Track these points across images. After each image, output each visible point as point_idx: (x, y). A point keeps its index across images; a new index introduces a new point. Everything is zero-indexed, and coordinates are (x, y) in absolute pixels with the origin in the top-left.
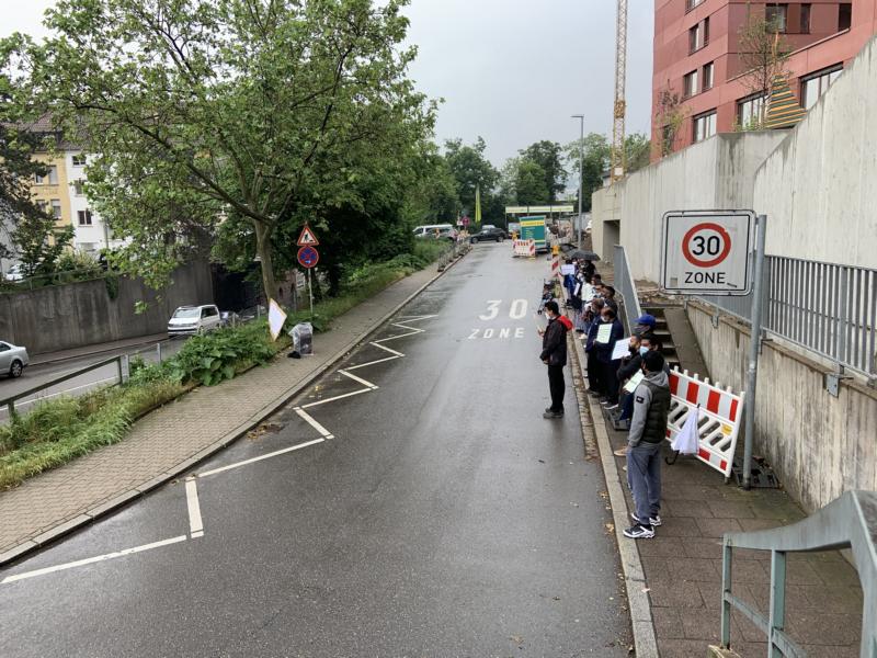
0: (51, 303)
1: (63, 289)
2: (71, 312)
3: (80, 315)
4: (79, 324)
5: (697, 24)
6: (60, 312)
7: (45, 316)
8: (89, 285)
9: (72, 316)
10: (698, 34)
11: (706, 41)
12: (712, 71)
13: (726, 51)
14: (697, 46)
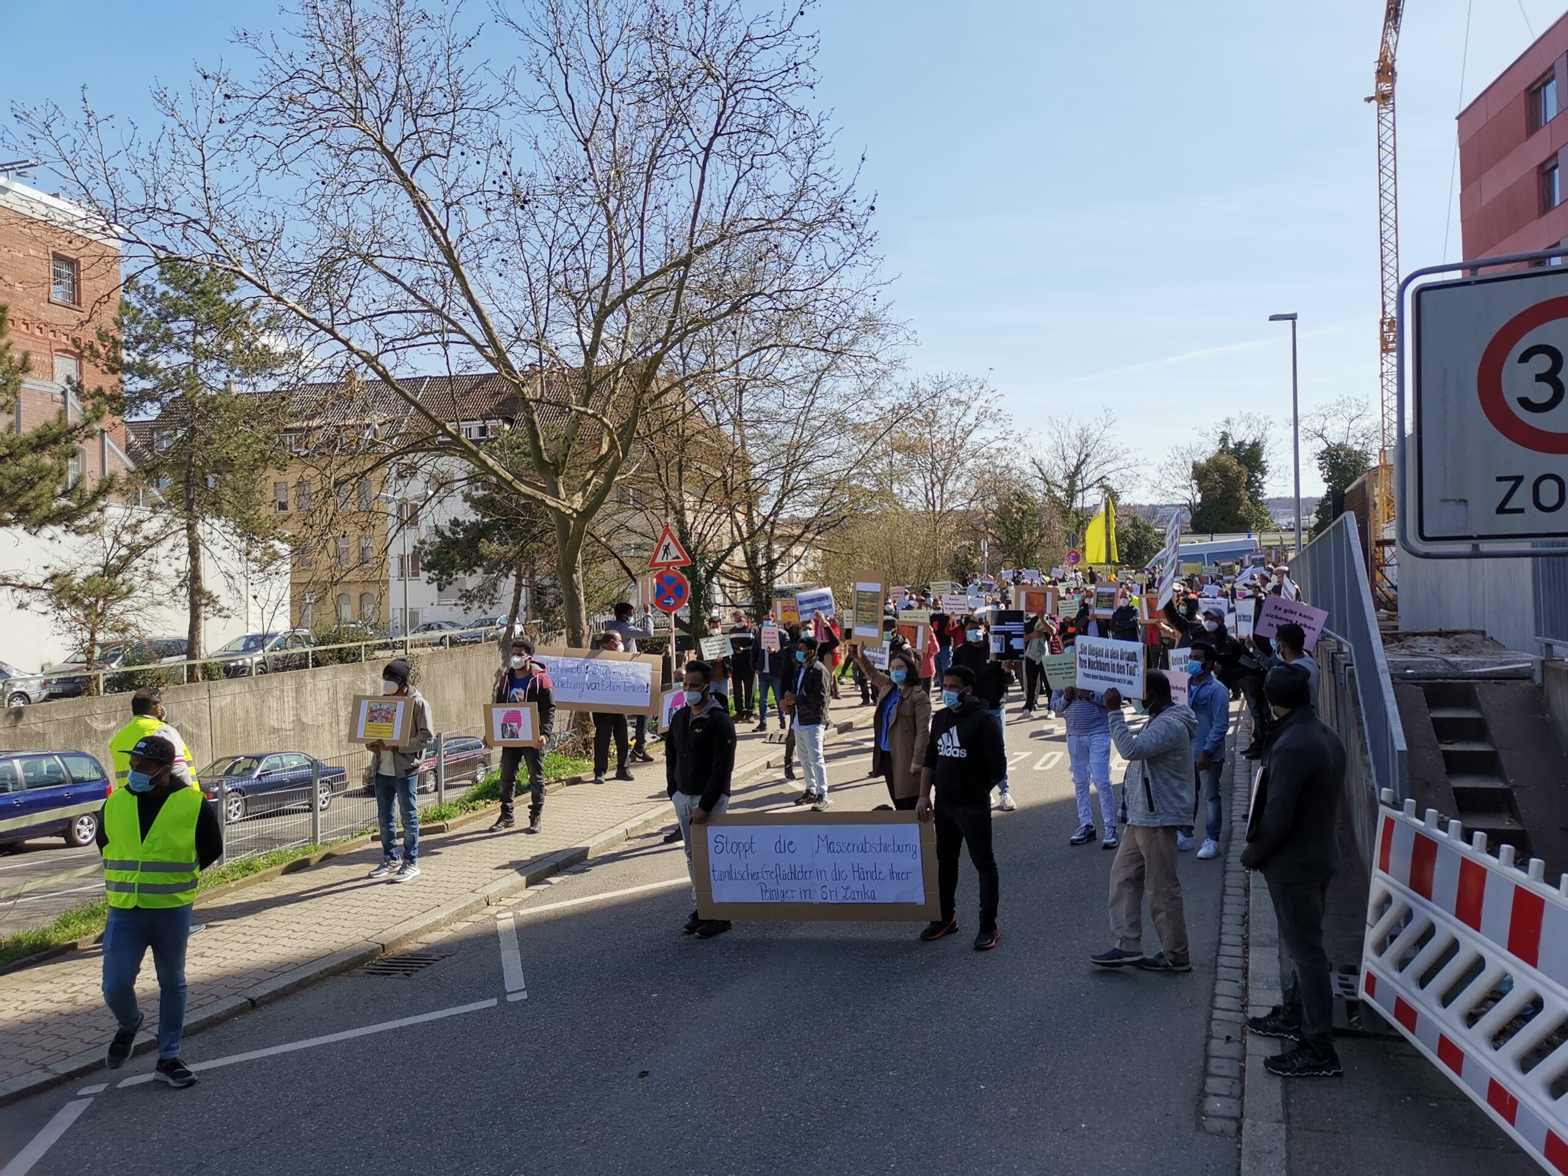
0: (289, 701)
1: (314, 677)
2: (326, 720)
3: (342, 724)
4: (339, 742)
5: (1555, 155)
6: (304, 720)
7: (276, 725)
8: (363, 670)
9: (327, 726)
10: (1557, 175)
14: (1557, 199)
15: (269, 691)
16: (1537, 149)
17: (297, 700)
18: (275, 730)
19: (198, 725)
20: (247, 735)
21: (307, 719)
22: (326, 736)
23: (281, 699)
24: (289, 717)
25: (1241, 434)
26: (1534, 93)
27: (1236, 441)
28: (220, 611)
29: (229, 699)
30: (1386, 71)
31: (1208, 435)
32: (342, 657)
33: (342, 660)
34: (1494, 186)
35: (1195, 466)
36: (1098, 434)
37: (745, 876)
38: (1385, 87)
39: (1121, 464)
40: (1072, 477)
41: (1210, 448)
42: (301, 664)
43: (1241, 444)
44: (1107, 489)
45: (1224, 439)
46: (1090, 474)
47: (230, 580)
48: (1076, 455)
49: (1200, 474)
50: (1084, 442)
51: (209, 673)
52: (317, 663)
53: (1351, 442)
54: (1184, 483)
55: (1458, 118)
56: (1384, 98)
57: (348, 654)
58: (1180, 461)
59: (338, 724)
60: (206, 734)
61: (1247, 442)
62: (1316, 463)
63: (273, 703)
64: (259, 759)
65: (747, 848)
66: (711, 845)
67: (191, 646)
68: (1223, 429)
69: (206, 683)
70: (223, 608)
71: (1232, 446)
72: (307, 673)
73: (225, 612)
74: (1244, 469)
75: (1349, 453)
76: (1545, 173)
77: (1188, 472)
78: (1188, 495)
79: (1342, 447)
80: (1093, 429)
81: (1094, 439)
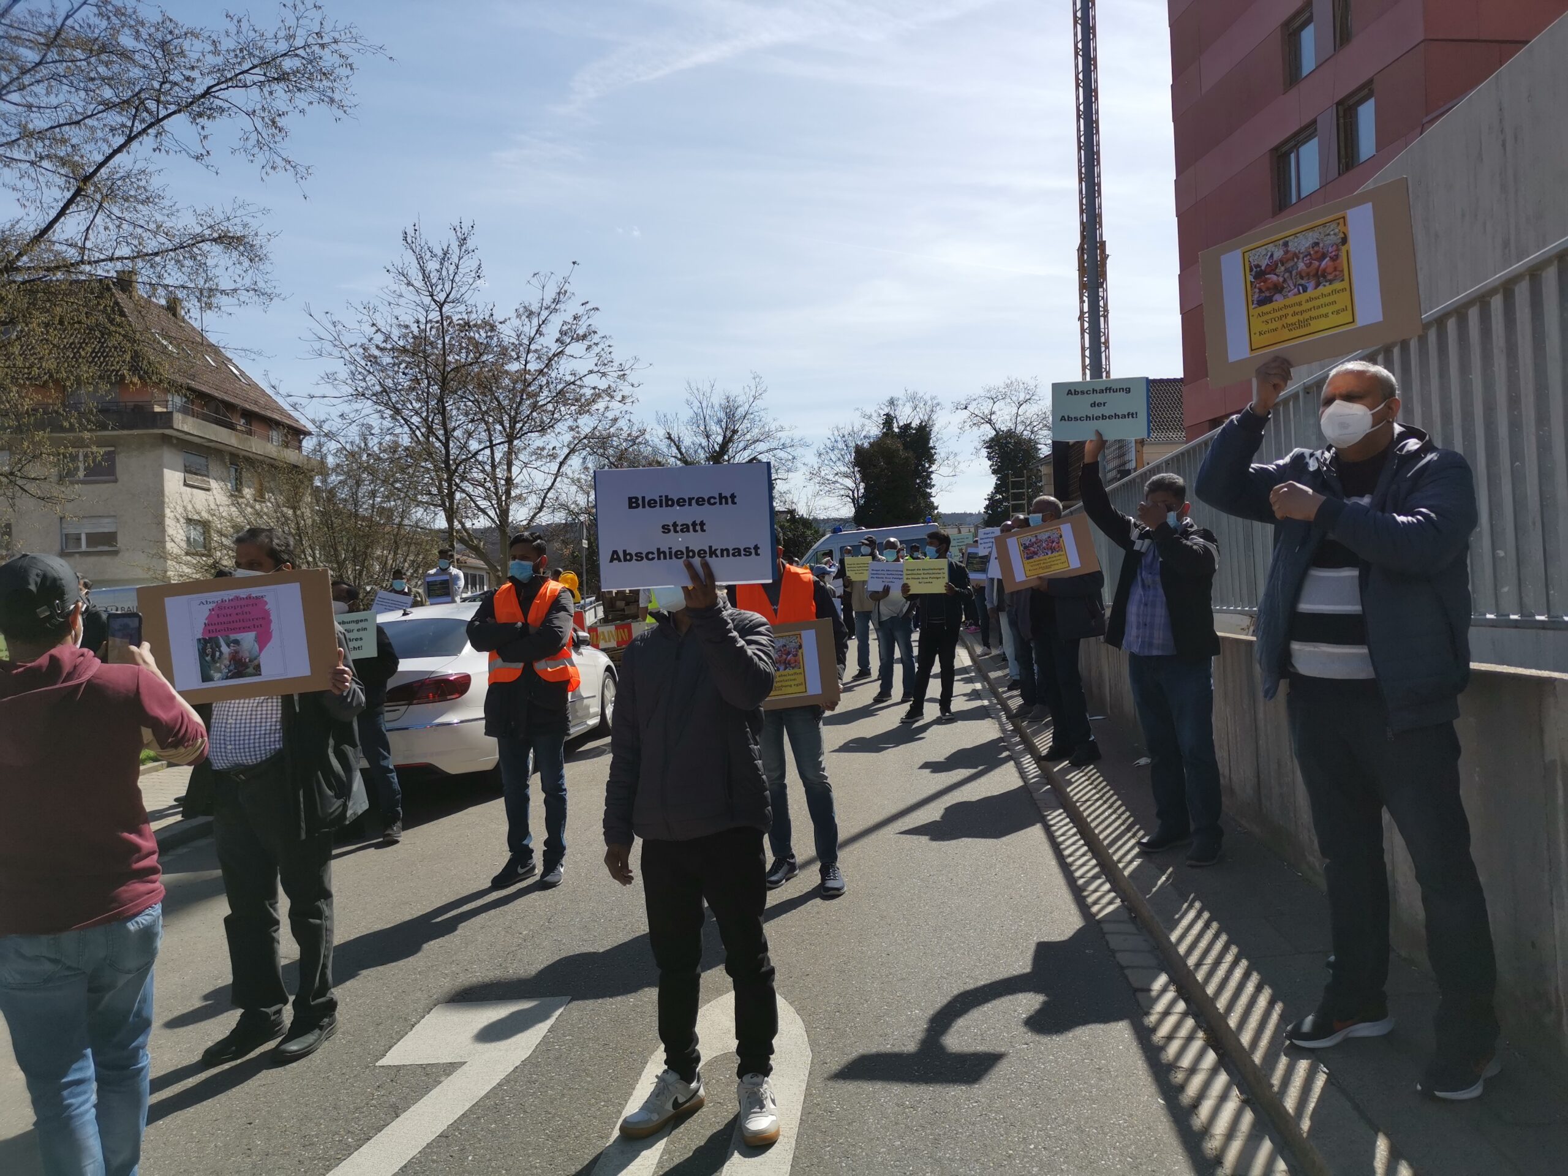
10: (1308, 36)
11: (1343, 35)
12: (1367, 114)
13: (1422, 38)
14: (1308, 63)
25: (906, 416)
27: (901, 424)
31: (870, 417)
35: (859, 450)
36: (746, 406)
39: (774, 444)
40: (717, 458)
41: (874, 430)
43: (907, 426)
45: (889, 420)
46: (739, 454)
48: (720, 431)
49: (864, 459)
50: (730, 416)
53: (1018, 429)
54: (844, 469)
58: (841, 445)
61: (913, 425)
62: (984, 452)
68: (886, 410)
71: (896, 429)
74: (910, 454)
75: (1018, 440)
76: (1291, 32)
77: (850, 457)
78: (851, 484)
79: (1010, 433)
80: (740, 400)
81: (740, 412)
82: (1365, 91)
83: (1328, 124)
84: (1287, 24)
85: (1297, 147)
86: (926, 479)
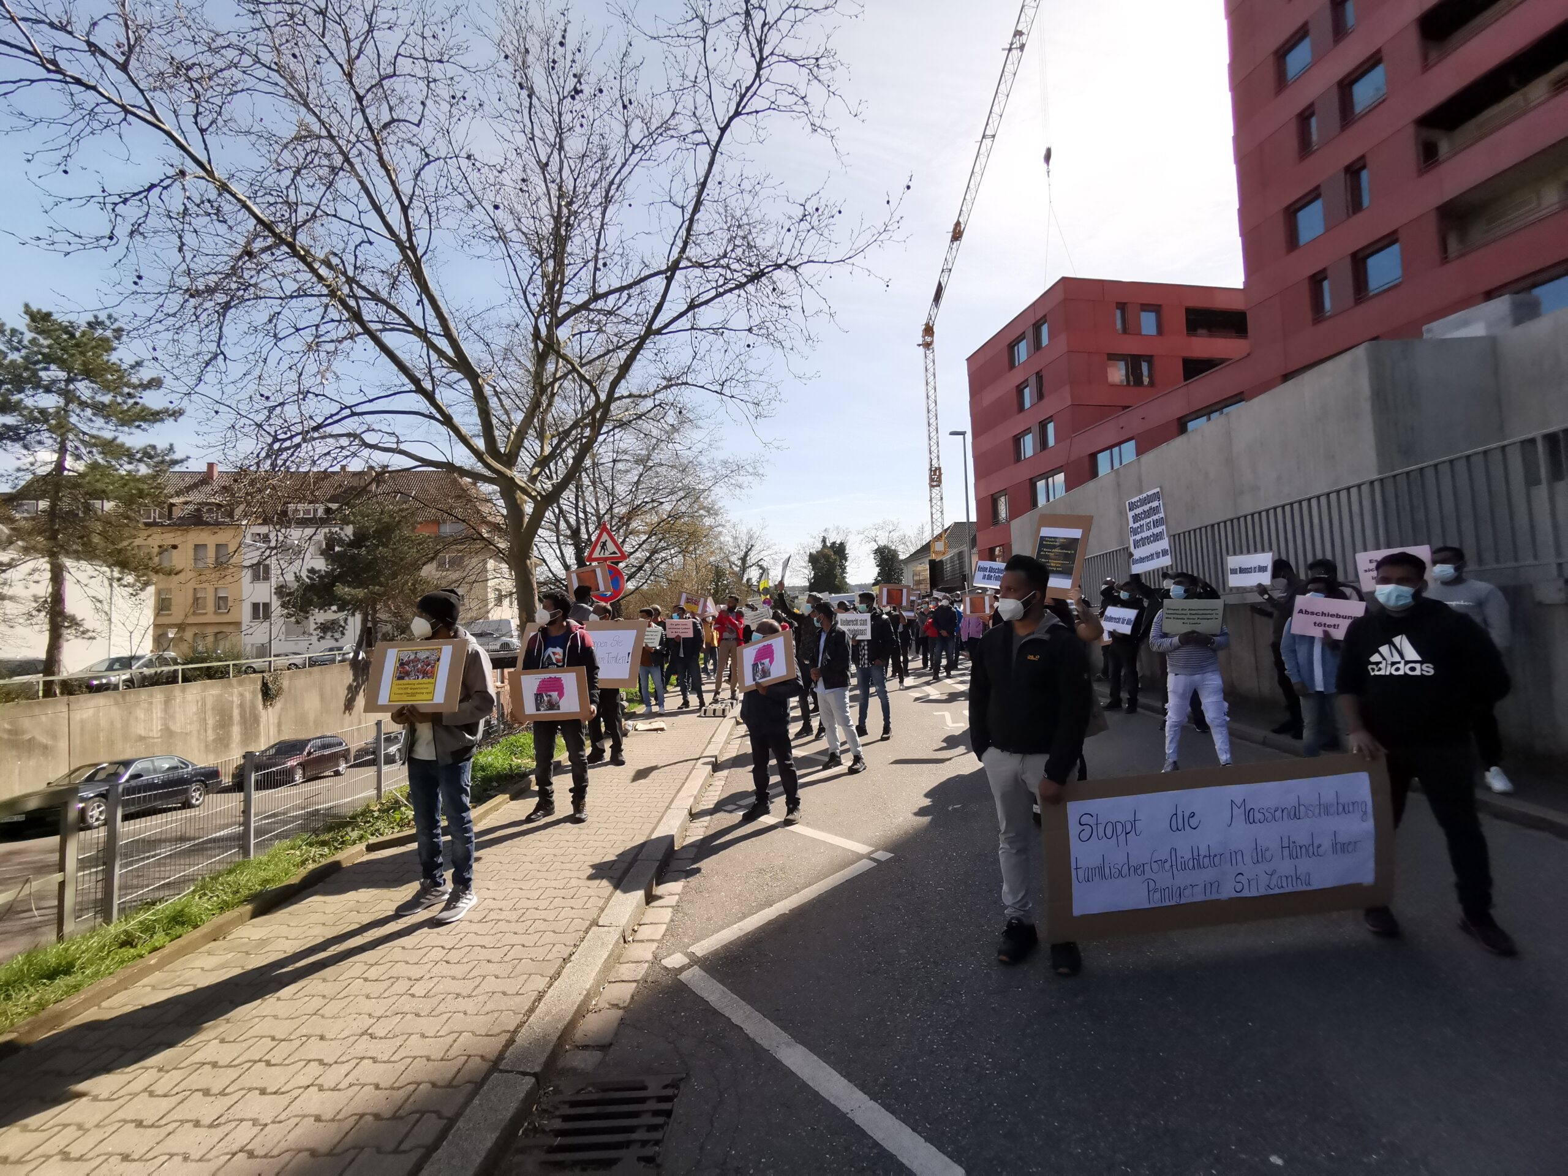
0: (158, 712)
1: (183, 691)
2: (194, 727)
3: (210, 732)
4: (207, 746)
5: (1027, 380)
6: (173, 728)
7: (143, 733)
8: (231, 685)
9: (195, 733)
10: (1027, 391)
11: (1041, 396)
12: (1051, 427)
13: (1069, 403)
14: (1027, 404)
15: (137, 703)
16: (1016, 378)
17: (166, 710)
18: (142, 738)
19: (54, 736)
20: (111, 743)
21: (176, 727)
22: (193, 741)
23: (149, 710)
24: (157, 726)
25: (834, 538)
26: (1012, 347)
27: (831, 542)
28: (83, 633)
29: (91, 712)
30: (929, 330)
32: (210, 674)
33: (210, 677)
34: (989, 397)
35: (811, 555)
36: (758, 532)
37: (1125, 871)
38: (928, 339)
39: (769, 552)
40: (744, 559)
41: (819, 546)
42: (171, 679)
43: (834, 543)
44: (761, 567)
45: (824, 541)
46: (752, 558)
47: (98, 605)
48: (744, 546)
49: (814, 559)
50: (751, 538)
51: (70, 688)
52: (186, 680)
53: (890, 544)
54: (804, 565)
55: (967, 359)
56: (927, 345)
57: (216, 672)
59: (206, 731)
60: (63, 745)
61: (838, 542)
62: (872, 556)
63: (140, 714)
64: (127, 764)
65: (1130, 828)
66: (1074, 829)
67: (50, 664)
68: (824, 534)
69: (66, 698)
70: (88, 631)
71: (829, 545)
72: (177, 689)
73: (90, 634)
74: (838, 558)
75: (890, 550)
76: (1020, 390)
77: (807, 558)
78: (807, 572)
79: (885, 547)
80: (754, 530)
81: (755, 536)
82: (1050, 419)
83: (1036, 429)
84: (1018, 386)
85: (1023, 436)
86: (843, 569)
